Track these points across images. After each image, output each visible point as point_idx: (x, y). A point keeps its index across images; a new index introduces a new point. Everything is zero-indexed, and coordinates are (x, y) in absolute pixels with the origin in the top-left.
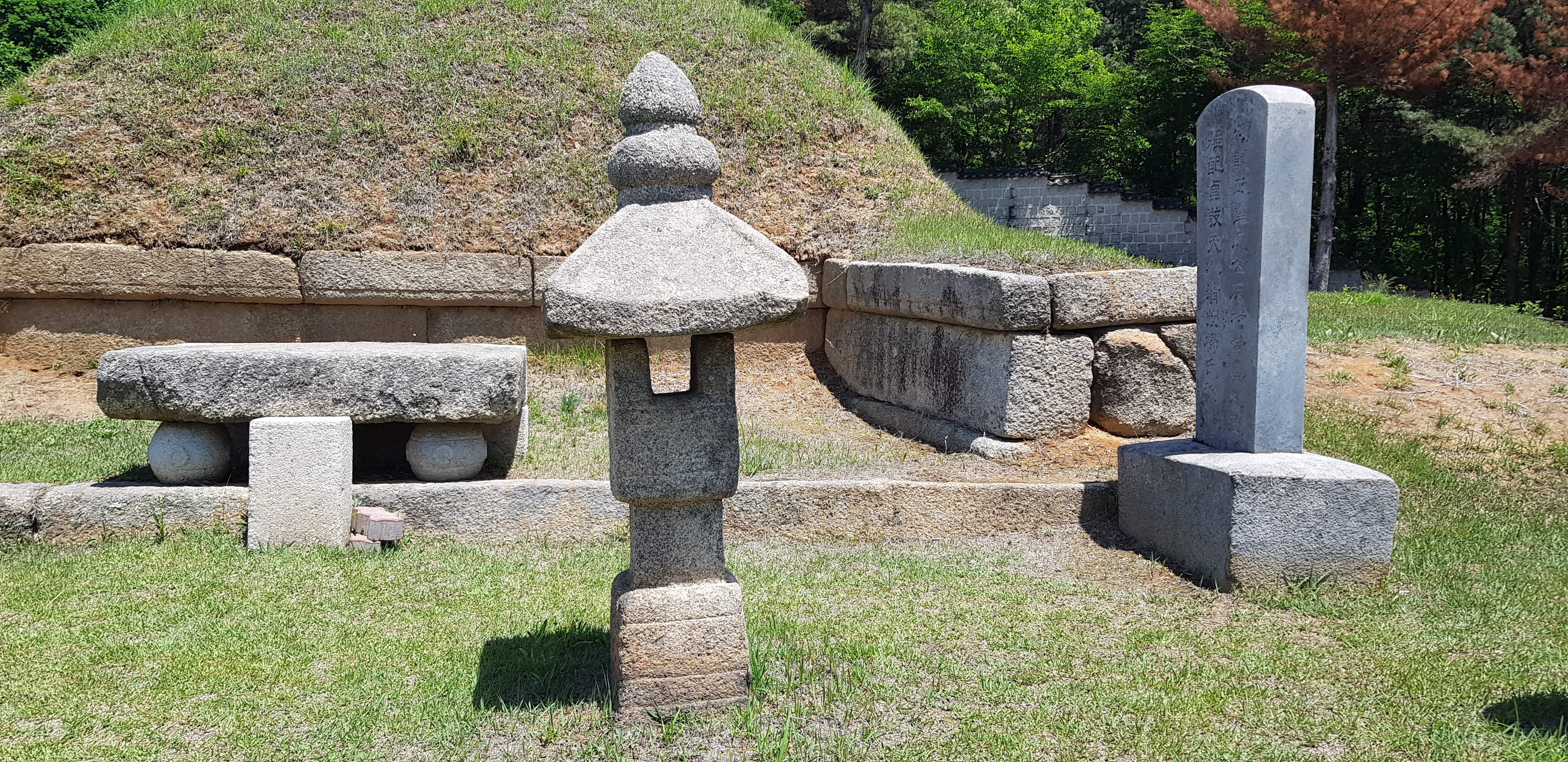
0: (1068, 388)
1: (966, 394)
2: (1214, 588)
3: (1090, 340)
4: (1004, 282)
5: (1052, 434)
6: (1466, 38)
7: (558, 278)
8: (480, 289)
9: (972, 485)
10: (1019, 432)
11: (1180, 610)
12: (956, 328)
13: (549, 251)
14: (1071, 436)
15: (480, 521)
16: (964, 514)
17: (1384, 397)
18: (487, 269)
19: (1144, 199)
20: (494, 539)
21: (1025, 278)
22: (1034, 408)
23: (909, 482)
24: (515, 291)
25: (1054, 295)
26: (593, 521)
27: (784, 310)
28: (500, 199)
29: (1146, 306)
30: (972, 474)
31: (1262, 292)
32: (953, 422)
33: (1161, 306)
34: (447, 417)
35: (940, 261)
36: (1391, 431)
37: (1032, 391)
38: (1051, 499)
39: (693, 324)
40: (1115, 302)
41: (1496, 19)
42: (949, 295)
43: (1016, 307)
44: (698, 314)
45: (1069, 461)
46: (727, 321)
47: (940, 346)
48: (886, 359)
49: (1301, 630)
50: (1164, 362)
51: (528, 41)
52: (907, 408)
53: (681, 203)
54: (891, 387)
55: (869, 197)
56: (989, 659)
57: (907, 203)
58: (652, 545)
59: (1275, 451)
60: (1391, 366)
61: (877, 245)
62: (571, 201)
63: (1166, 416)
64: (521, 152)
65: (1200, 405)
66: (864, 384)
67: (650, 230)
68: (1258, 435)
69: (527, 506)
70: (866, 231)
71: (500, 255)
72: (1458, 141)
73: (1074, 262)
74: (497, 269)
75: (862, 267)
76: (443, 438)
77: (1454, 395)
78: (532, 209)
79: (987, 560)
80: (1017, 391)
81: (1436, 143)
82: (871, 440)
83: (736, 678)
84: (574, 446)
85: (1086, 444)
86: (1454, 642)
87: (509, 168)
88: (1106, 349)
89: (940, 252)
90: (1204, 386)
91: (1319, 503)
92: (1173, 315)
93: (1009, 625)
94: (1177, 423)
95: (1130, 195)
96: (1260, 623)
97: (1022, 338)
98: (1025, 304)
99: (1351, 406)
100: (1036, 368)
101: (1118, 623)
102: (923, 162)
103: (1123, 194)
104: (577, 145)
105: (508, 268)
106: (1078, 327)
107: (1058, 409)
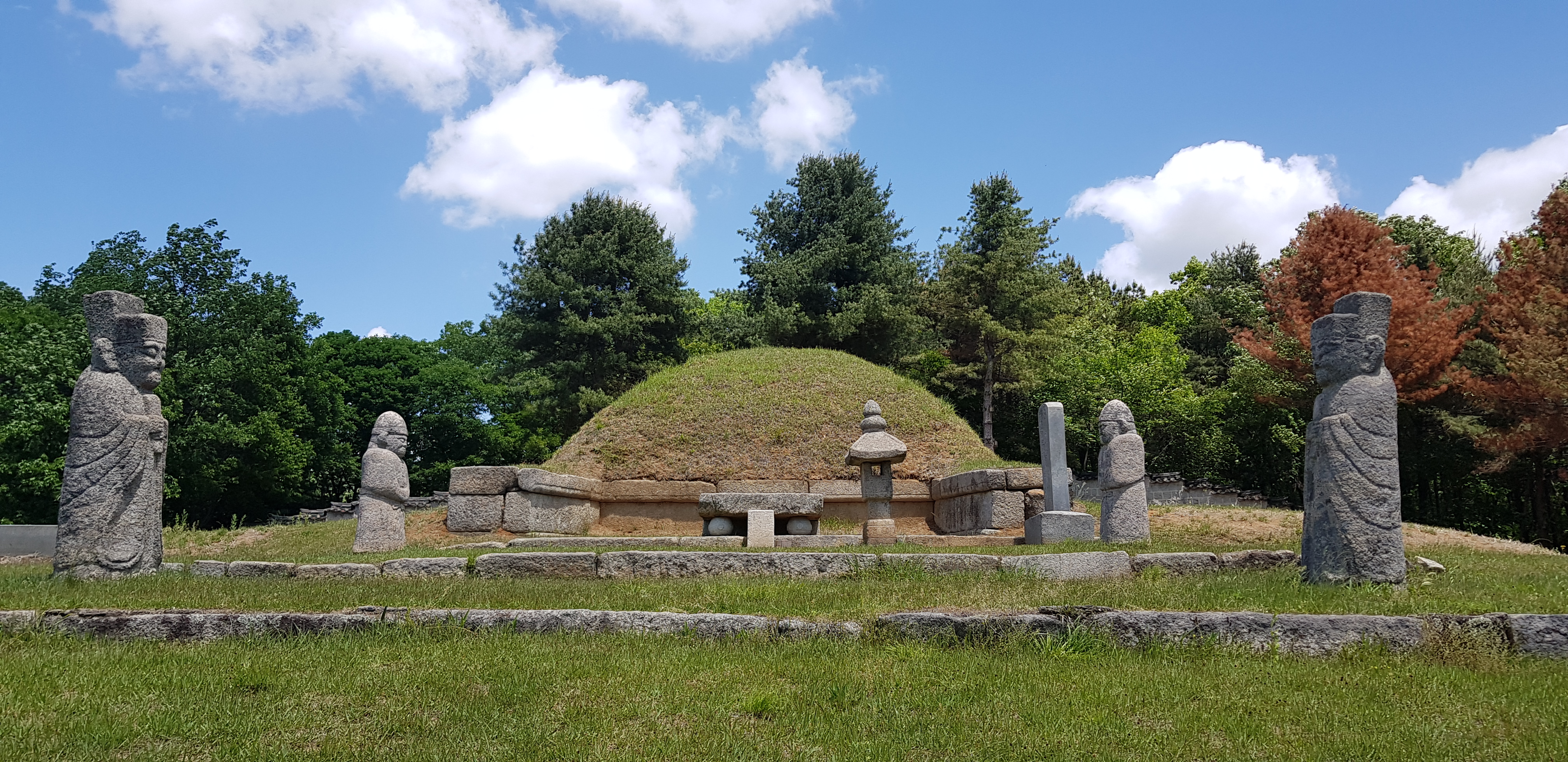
0: (1015, 510)
1: (981, 516)
3: (1022, 493)
4: (988, 472)
5: (1010, 527)
10: (996, 526)
12: (977, 493)
13: (815, 478)
14: (1018, 528)
18: (790, 487)
21: (996, 470)
22: (1003, 517)
25: (1006, 477)
32: (977, 528)
37: (1001, 511)
38: (1003, 541)
40: (1030, 479)
42: (973, 482)
43: (993, 481)
47: (972, 502)
51: (801, 394)
61: (952, 469)
62: (823, 458)
64: (802, 440)
70: (949, 467)
71: (796, 481)
74: (794, 486)
75: (946, 479)
76: (800, 521)
78: (808, 462)
80: (996, 511)
87: (797, 446)
88: (1028, 496)
97: (998, 492)
98: (996, 480)
100: (1002, 503)
105: (798, 486)
106: (1017, 488)
107: (1012, 518)
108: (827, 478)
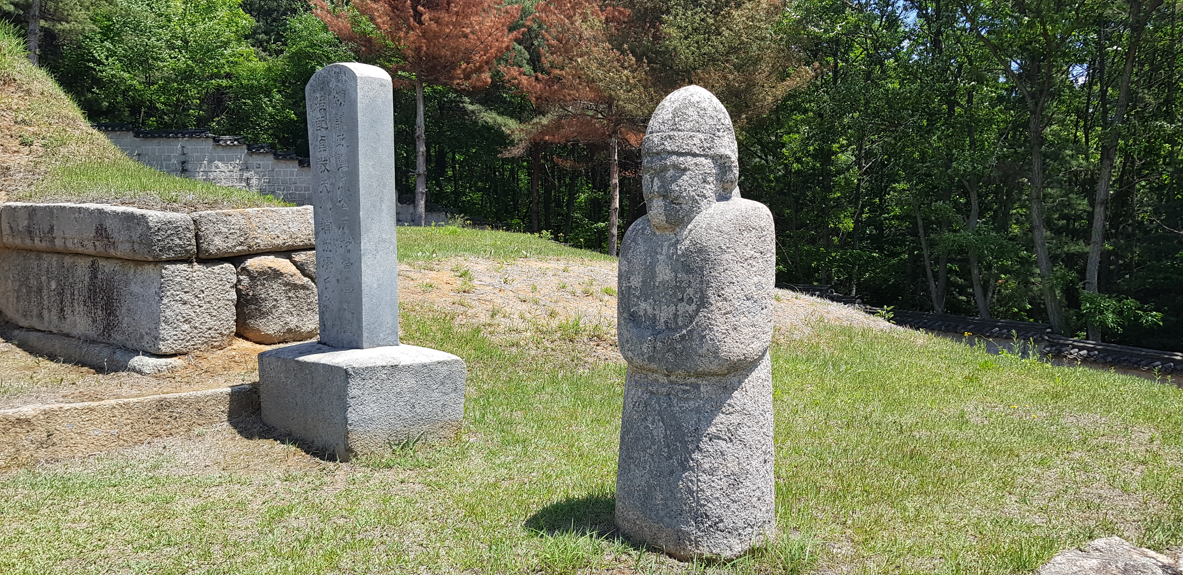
0: (216, 307)
1: (123, 319)
2: (336, 460)
3: (232, 266)
4: (151, 218)
5: (203, 348)
6: (501, 57)
9: (126, 400)
10: (173, 349)
11: (309, 483)
12: (110, 261)
14: (221, 348)
16: (120, 427)
17: (457, 299)
19: (292, 159)
21: (170, 215)
22: (186, 327)
23: (62, 405)
29: (278, 237)
30: (128, 390)
31: (362, 224)
32: (112, 345)
33: (291, 237)
35: (93, 201)
36: (463, 323)
37: (182, 312)
38: (202, 404)
40: (252, 234)
41: (517, 46)
42: (101, 232)
43: (163, 240)
45: (219, 370)
47: (96, 277)
48: (45, 292)
49: (402, 482)
50: (296, 282)
52: (68, 335)
54: (51, 317)
55: (24, 144)
57: (63, 150)
59: (379, 345)
60: (461, 276)
61: (33, 188)
63: (300, 325)
65: (322, 314)
66: (25, 316)
68: (365, 335)
70: (22, 174)
73: (216, 202)
75: (16, 208)
77: (501, 294)
79: (141, 466)
80: (168, 313)
81: (487, 126)
82: (29, 368)
85: (234, 353)
86: (505, 472)
88: (246, 273)
89: (94, 194)
90: (324, 299)
91: (412, 382)
92: (301, 244)
93: (156, 525)
94: (309, 330)
95: (280, 155)
96: (371, 482)
97: (171, 267)
98: (172, 238)
99: (435, 307)
100: (186, 292)
101: (256, 505)
103: (275, 154)
106: (221, 256)
107: (207, 326)
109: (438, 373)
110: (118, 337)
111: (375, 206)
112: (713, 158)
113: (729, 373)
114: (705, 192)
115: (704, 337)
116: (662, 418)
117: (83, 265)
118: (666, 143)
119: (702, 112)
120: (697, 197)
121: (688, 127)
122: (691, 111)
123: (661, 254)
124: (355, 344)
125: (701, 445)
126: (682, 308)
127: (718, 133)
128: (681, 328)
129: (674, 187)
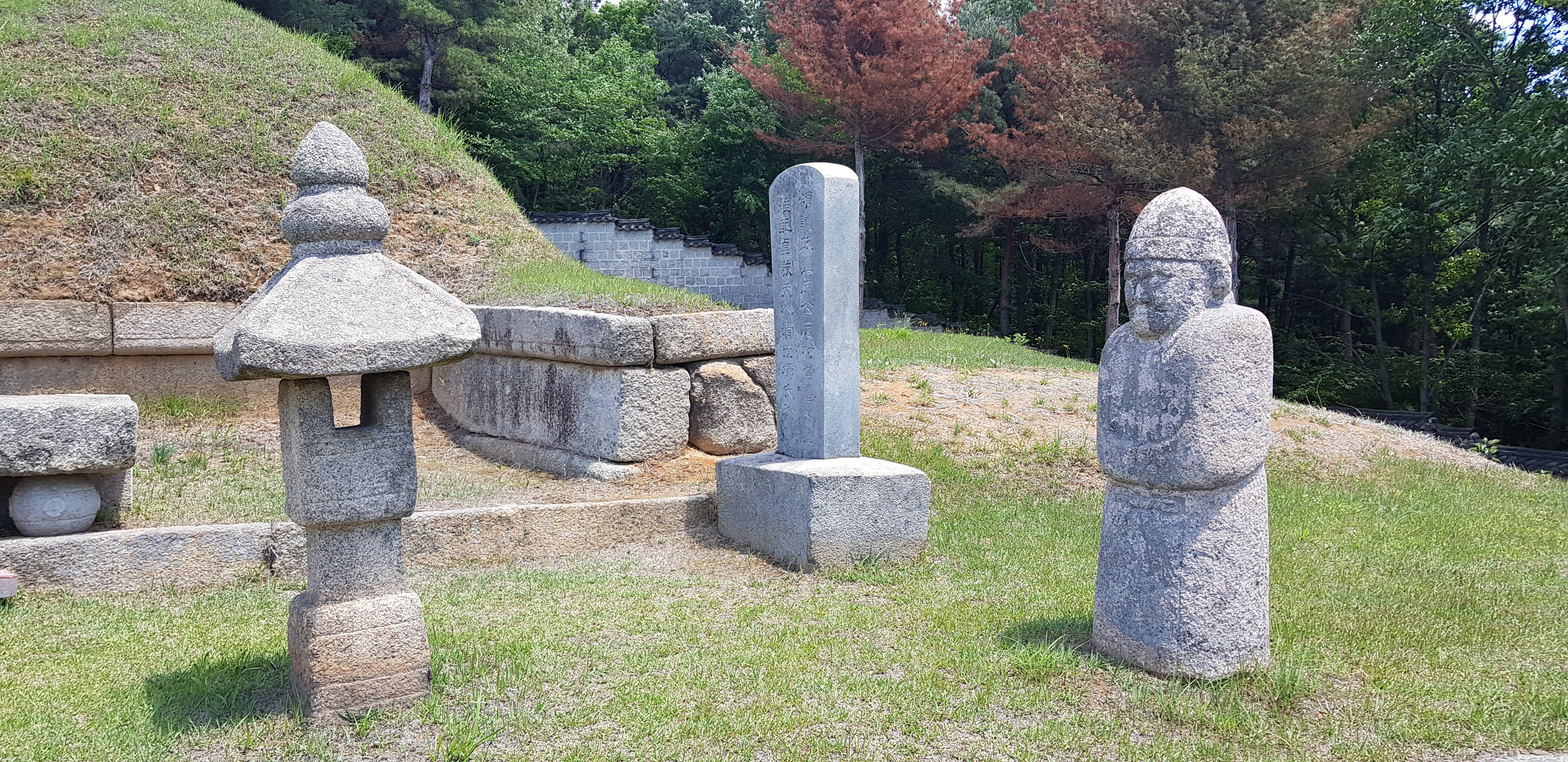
0: (670, 415)
1: (581, 424)
2: (799, 571)
3: (686, 372)
4: (612, 323)
5: (658, 456)
6: (964, 110)
7: (250, 325)
8: (50, 338)
9: (593, 504)
10: (630, 456)
11: (775, 590)
12: (568, 365)
13: (131, 297)
14: (675, 457)
15: (99, 573)
16: (588, 530)
17: (914, 413)
18: (58, 317)
19: (704, 245)
20: (115, 590)
21: (629, 320)
22: (642, 434)
23: (537, 505)
24: (92, 340)
25: (655, 334)
26: (223, 564)
27: (461, 349)
28: (71, 245)
29: (731, 342)
30: (592, 495)
31: (826, 329)
32: (569, 451)
33: (743, 342)
34: (60, 468)
35: (549, 304)
36: (921, 440)
37: (640, 418)
38: (661, 511)
39: (380, 363)
40: (706, 339)
42: (561, 336)
43: (624, 345)
44: (383, 354)
45: (674, 478)
46: (410, 360)
47: (553, 382)
48: (499, 397)
49: (867, 595)
50: (748, 390)
51: (94, 78)
52: (521, 441)
53: (357, 257)
54: (504, 423)
55: (470, 244)
56: (629, 642)
57: (509, 250)
58: (336, 564)
59: (839, 456)
60: (918, 388)
61: (484, 289)
62: (153, 245)
63: (750, 436)
64: (93, 194)
65: (777, 424)
66: (476, 421)
67: (330, 280)
68: (826, 445)
69: (151, 555)
70: (471, 276)
71: (74, 302)
72: (960, 196)
73: (669, 305)
74: (70, 317)
76: (53, 490)
77: (966, 409)
78: (109, 254)
79: (611, 568)
80: (627, 419)
81: (941, 196)
82: (490, 473)
83: (419, 675)
84: (180, 496)
85: (687, 463)
86: (974, 593)
87: (79, 210)
88: (700, 380)
89: (548, 297)
90: (779, 409)
91: (874, 495)
92: (754, 349)
93: (640, 615)
94: (759, 441)
95: (691, 241)
96: (835, 593)
97: (631, 372)
98: (632, 342)
99: (891, 421)
100: (643, 398)
101: (728, 604)
102: (518, 210)
103: (685, 240)
104: (157, 188)
105: (83, 316)
106: (677, 361)
107: (662, 433)
108: (163, 295)
109: (902, 488)
110: (575, 444)
111: (838, 311)
112: (1202, 263)
113: (1216, 488)
114: (1192, 298)
115: (1189, 448)
116: (1144, 532)
117: (539, 370)
118: (1150, 249)
119: (1190, 217)
120: (1183, 304)
121: (1175, 232)
122: (1177, 216)
123: (1144, 363)
124: (816, 455)
125: (1185, 561)
126: (1167, 418)
127: (1207, 238)
128: (1164, 439)
129: (1158, 294)
